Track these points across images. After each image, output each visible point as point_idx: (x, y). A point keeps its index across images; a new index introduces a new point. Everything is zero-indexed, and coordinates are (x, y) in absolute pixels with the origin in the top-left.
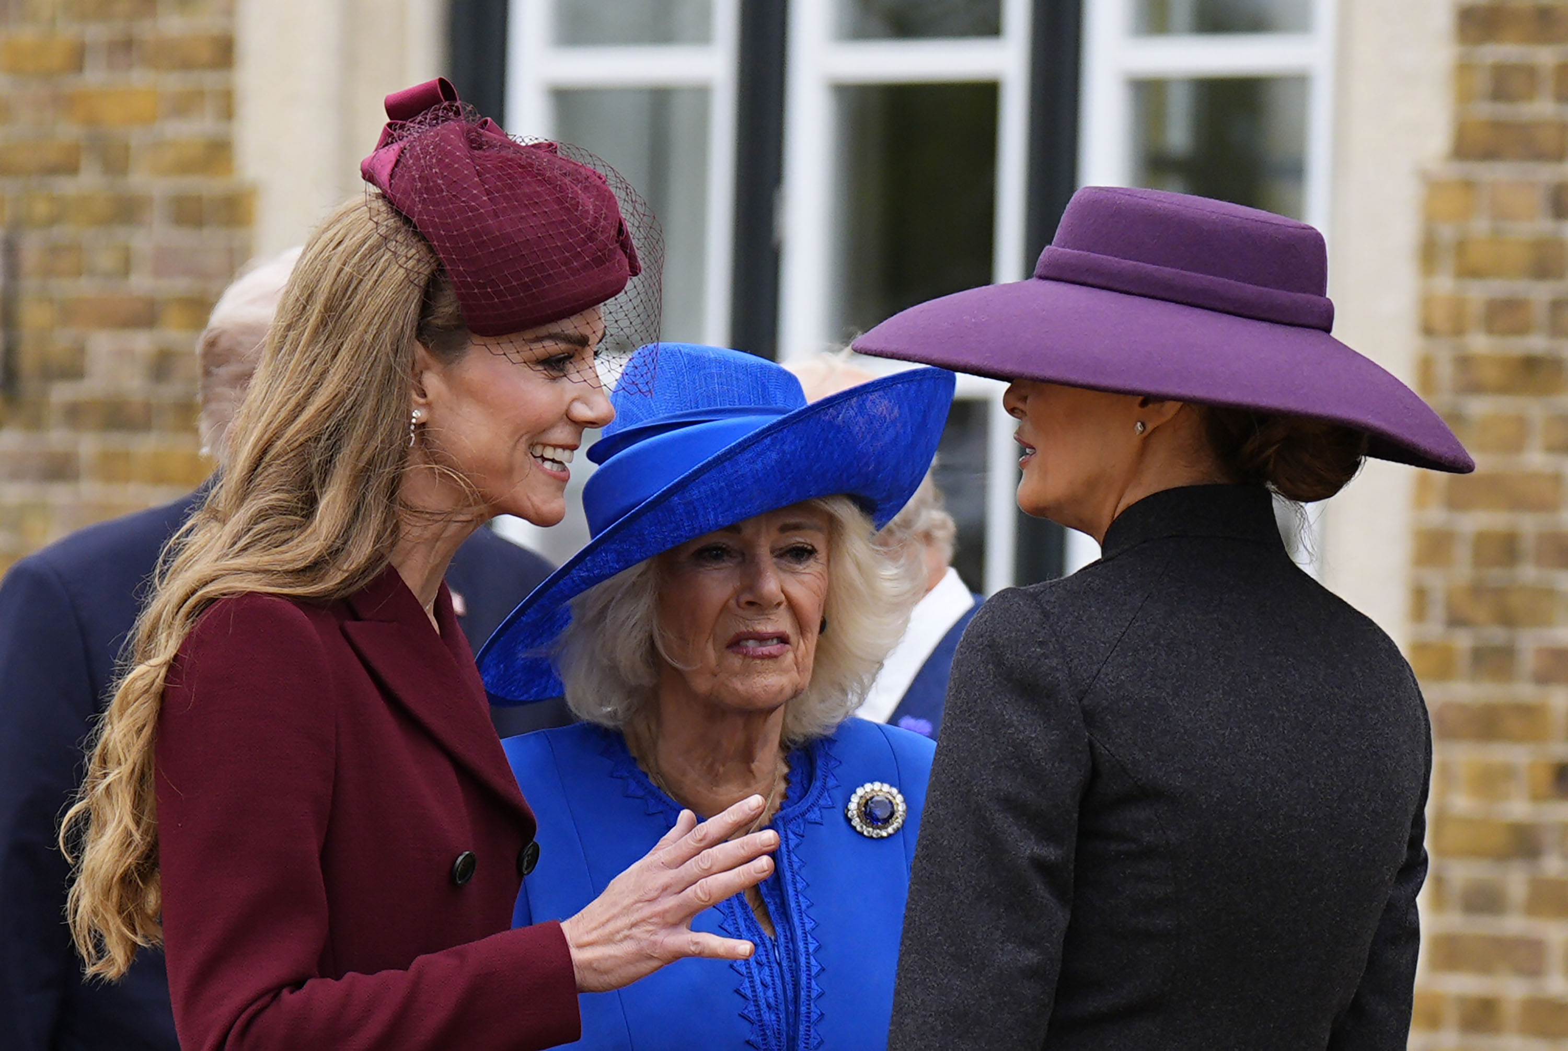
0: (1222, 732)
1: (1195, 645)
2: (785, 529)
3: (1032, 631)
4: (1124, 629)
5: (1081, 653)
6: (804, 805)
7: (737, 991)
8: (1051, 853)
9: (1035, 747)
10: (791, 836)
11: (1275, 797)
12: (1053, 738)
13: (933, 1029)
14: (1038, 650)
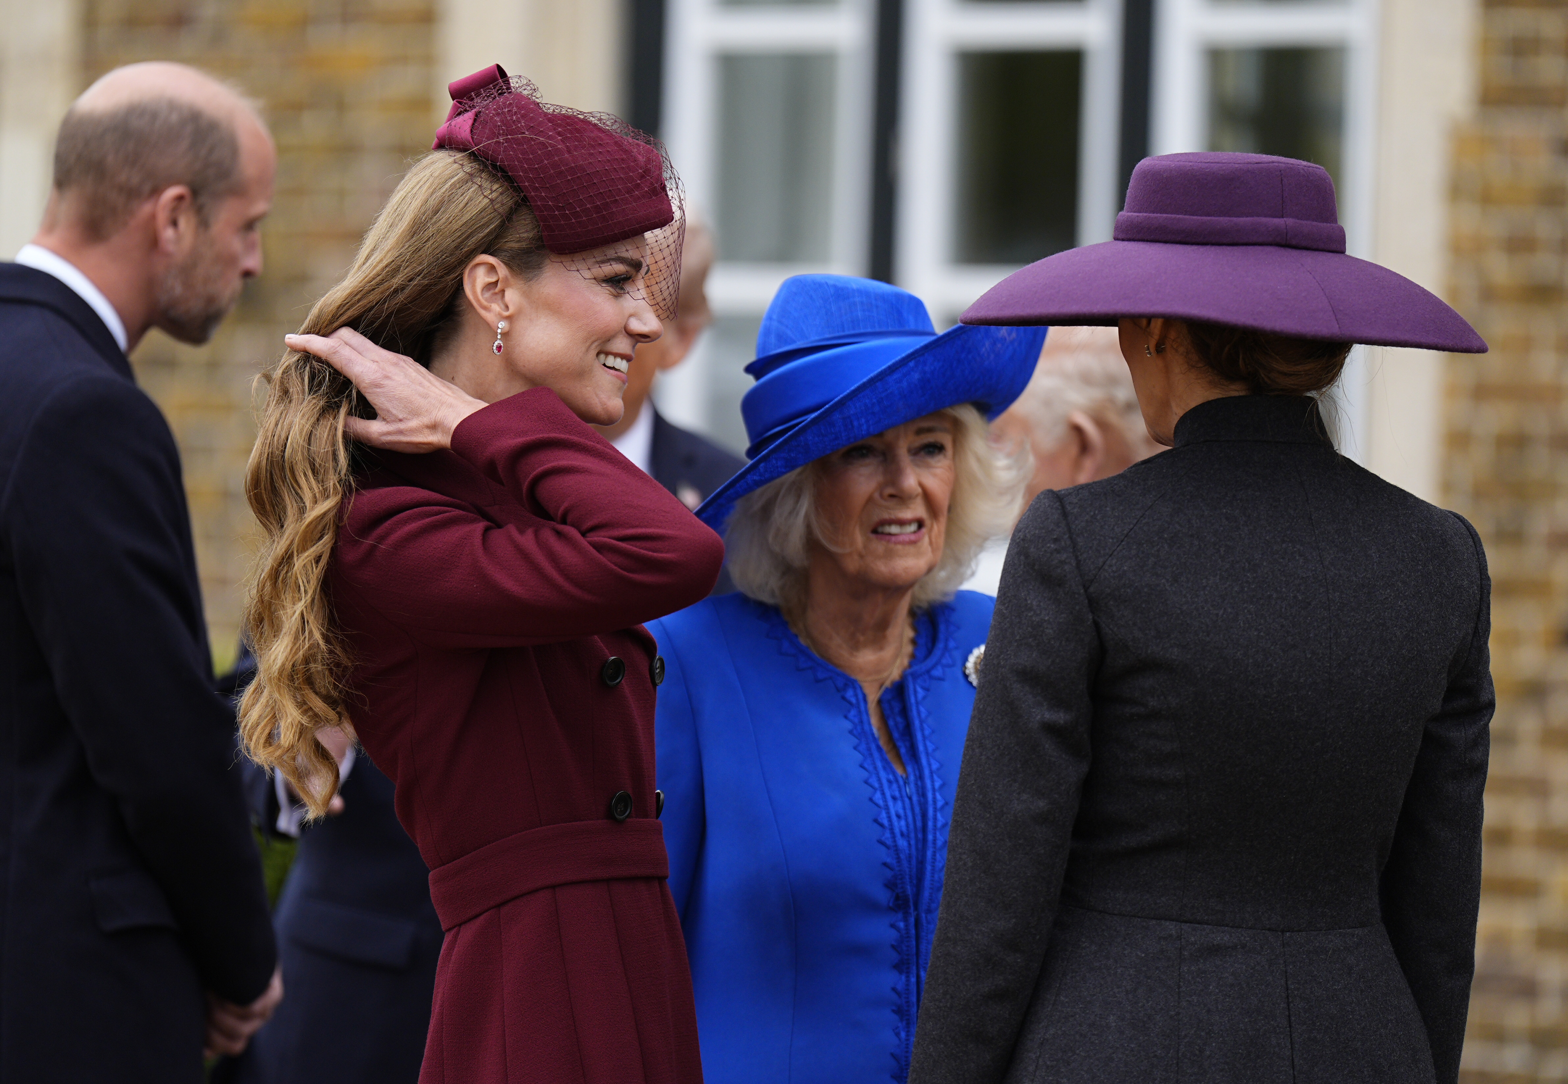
0: (1215, 612)
1: (1198, 537)
2: (920, 432)
3: (1050, 529)
4: (1132, 526)
5: (1091, 548)
6: (930, 662)
7: (876, 821)
8: (1060, 717)
9: (1047, 628)
10: (919, 690)
11: (1268, 666)
12: (1061, 620)
13: (965, 864)
14: (1052, 546)
